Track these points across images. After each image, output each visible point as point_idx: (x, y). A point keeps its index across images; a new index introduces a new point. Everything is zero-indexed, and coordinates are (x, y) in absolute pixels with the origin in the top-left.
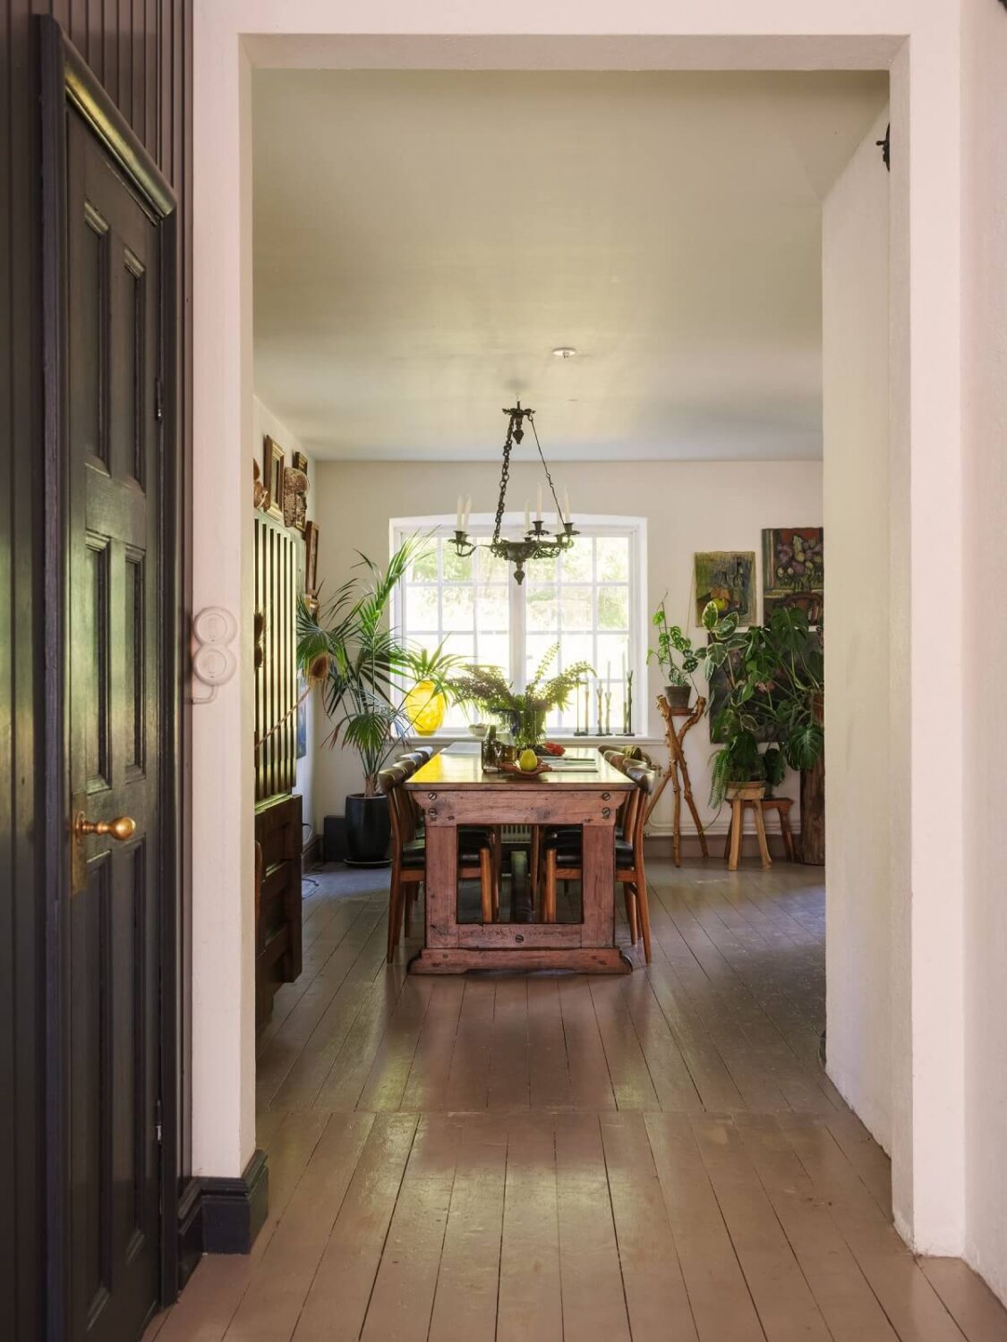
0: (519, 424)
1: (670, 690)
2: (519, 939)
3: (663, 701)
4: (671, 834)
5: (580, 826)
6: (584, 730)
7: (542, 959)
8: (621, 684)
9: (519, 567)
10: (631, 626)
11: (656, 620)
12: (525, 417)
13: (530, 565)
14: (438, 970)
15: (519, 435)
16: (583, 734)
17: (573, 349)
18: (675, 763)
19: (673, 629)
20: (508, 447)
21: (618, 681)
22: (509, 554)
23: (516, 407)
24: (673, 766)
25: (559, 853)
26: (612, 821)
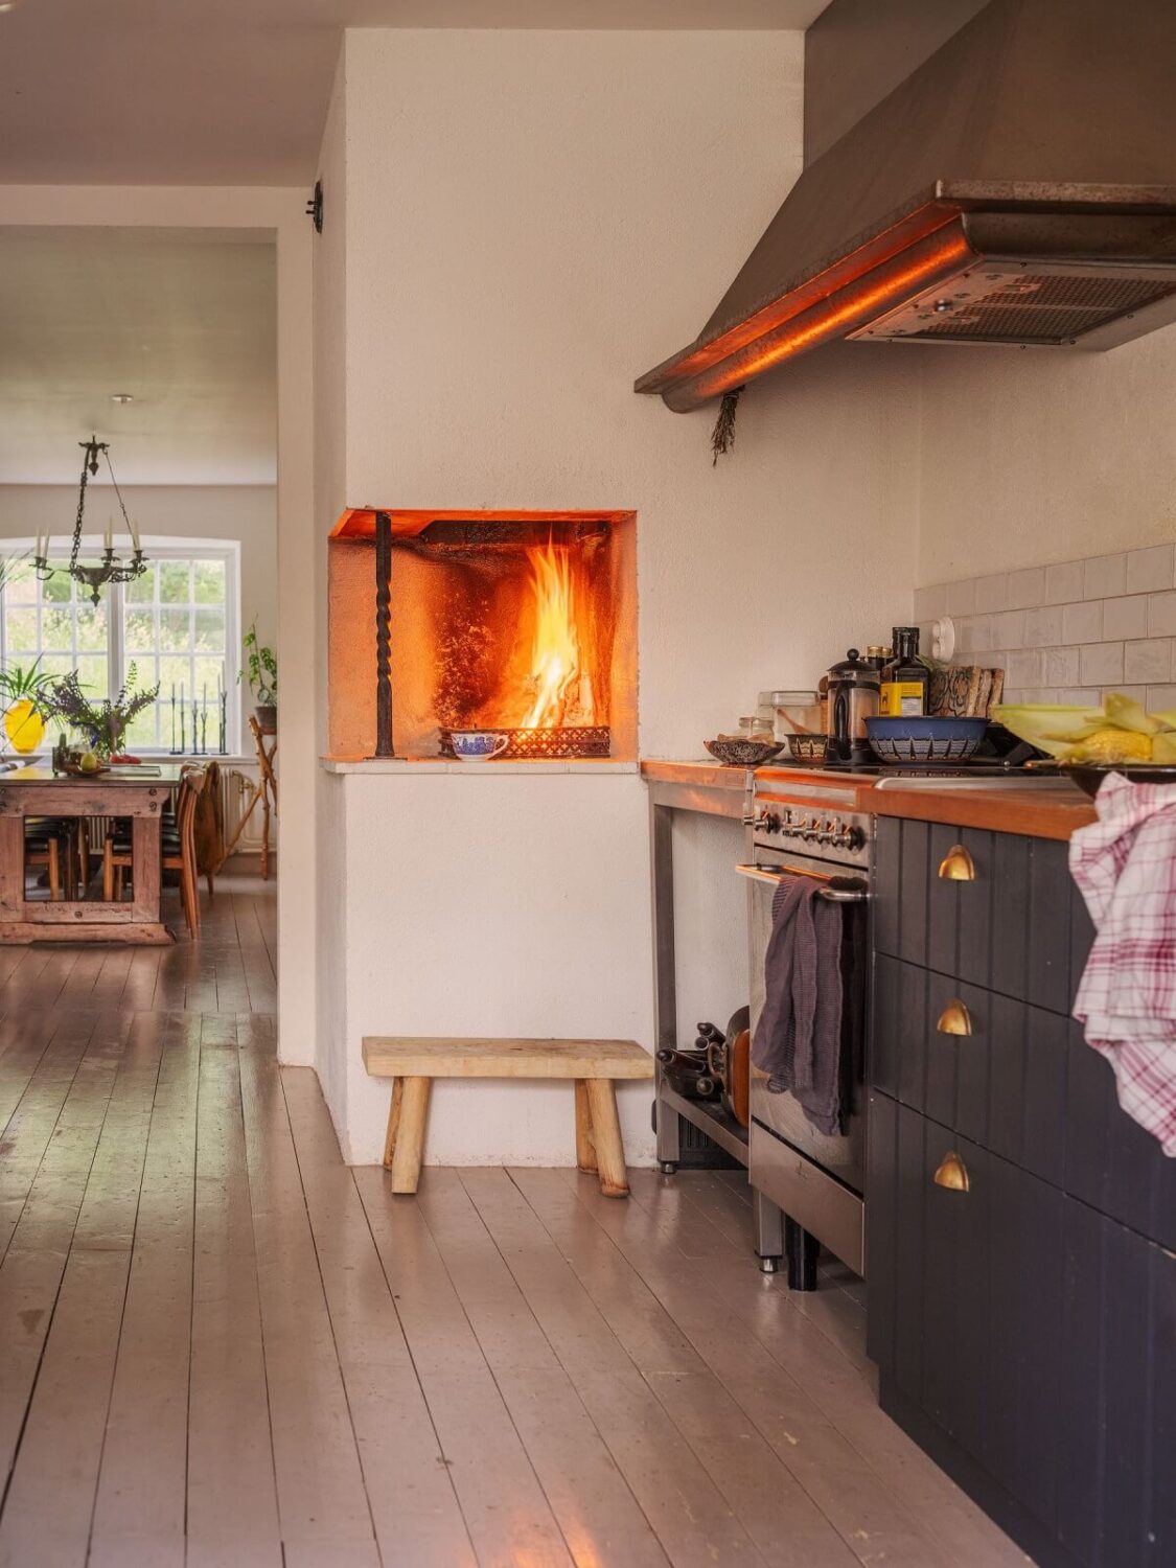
0: (94, 457)
1: (260, 710)
2: (79, 915)
3: (253, 720)
4: (260, 850)
5: (131, 818)
6: (180, 750)
7: (98, 933)
8: (217, 705)
9: (96, 590)
10: (227, 650)
11: (247, 642)
12: (100, 451)
13: (105, 588)
14: (8, 941)
15: (94, 467)
16: (179, 753)
17: (129, 396)
18: (265, 781)
19: (263, 651)
20: (84, 478)
21: (214, 702)
22: (86, 578)
23: (91, 442)
24: (263, 784)
25: (114, 843)
26: (158, 814)
